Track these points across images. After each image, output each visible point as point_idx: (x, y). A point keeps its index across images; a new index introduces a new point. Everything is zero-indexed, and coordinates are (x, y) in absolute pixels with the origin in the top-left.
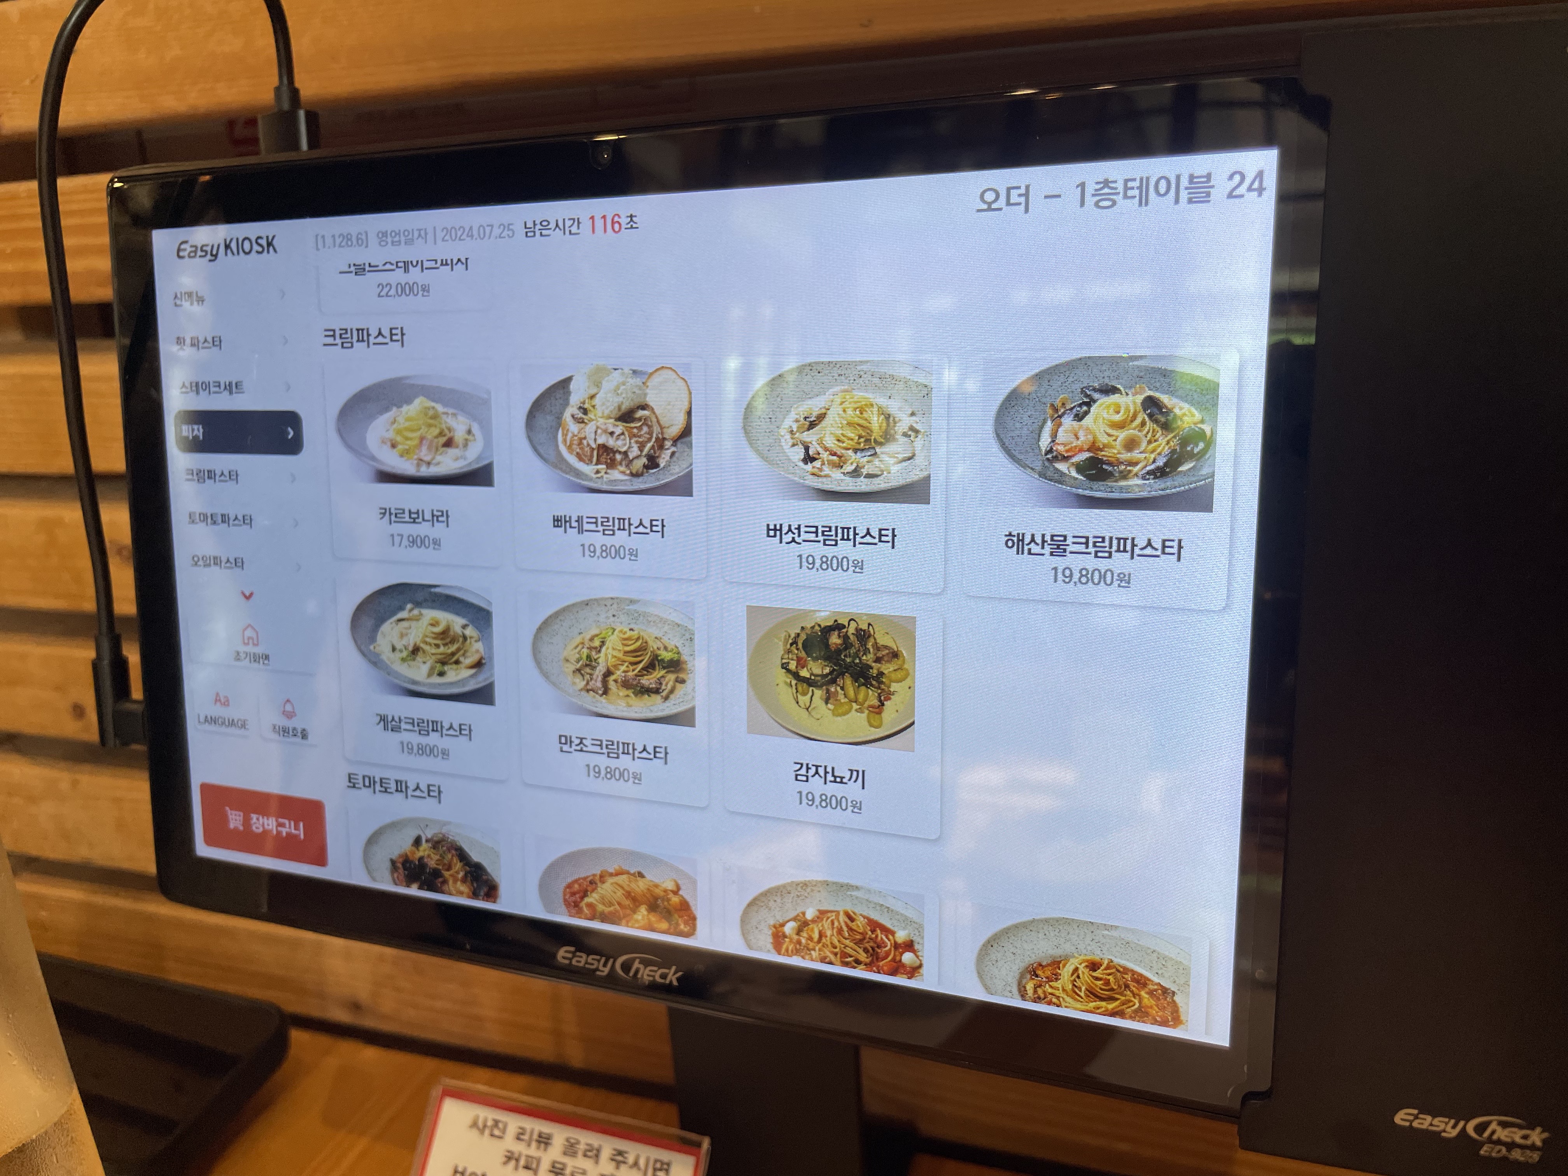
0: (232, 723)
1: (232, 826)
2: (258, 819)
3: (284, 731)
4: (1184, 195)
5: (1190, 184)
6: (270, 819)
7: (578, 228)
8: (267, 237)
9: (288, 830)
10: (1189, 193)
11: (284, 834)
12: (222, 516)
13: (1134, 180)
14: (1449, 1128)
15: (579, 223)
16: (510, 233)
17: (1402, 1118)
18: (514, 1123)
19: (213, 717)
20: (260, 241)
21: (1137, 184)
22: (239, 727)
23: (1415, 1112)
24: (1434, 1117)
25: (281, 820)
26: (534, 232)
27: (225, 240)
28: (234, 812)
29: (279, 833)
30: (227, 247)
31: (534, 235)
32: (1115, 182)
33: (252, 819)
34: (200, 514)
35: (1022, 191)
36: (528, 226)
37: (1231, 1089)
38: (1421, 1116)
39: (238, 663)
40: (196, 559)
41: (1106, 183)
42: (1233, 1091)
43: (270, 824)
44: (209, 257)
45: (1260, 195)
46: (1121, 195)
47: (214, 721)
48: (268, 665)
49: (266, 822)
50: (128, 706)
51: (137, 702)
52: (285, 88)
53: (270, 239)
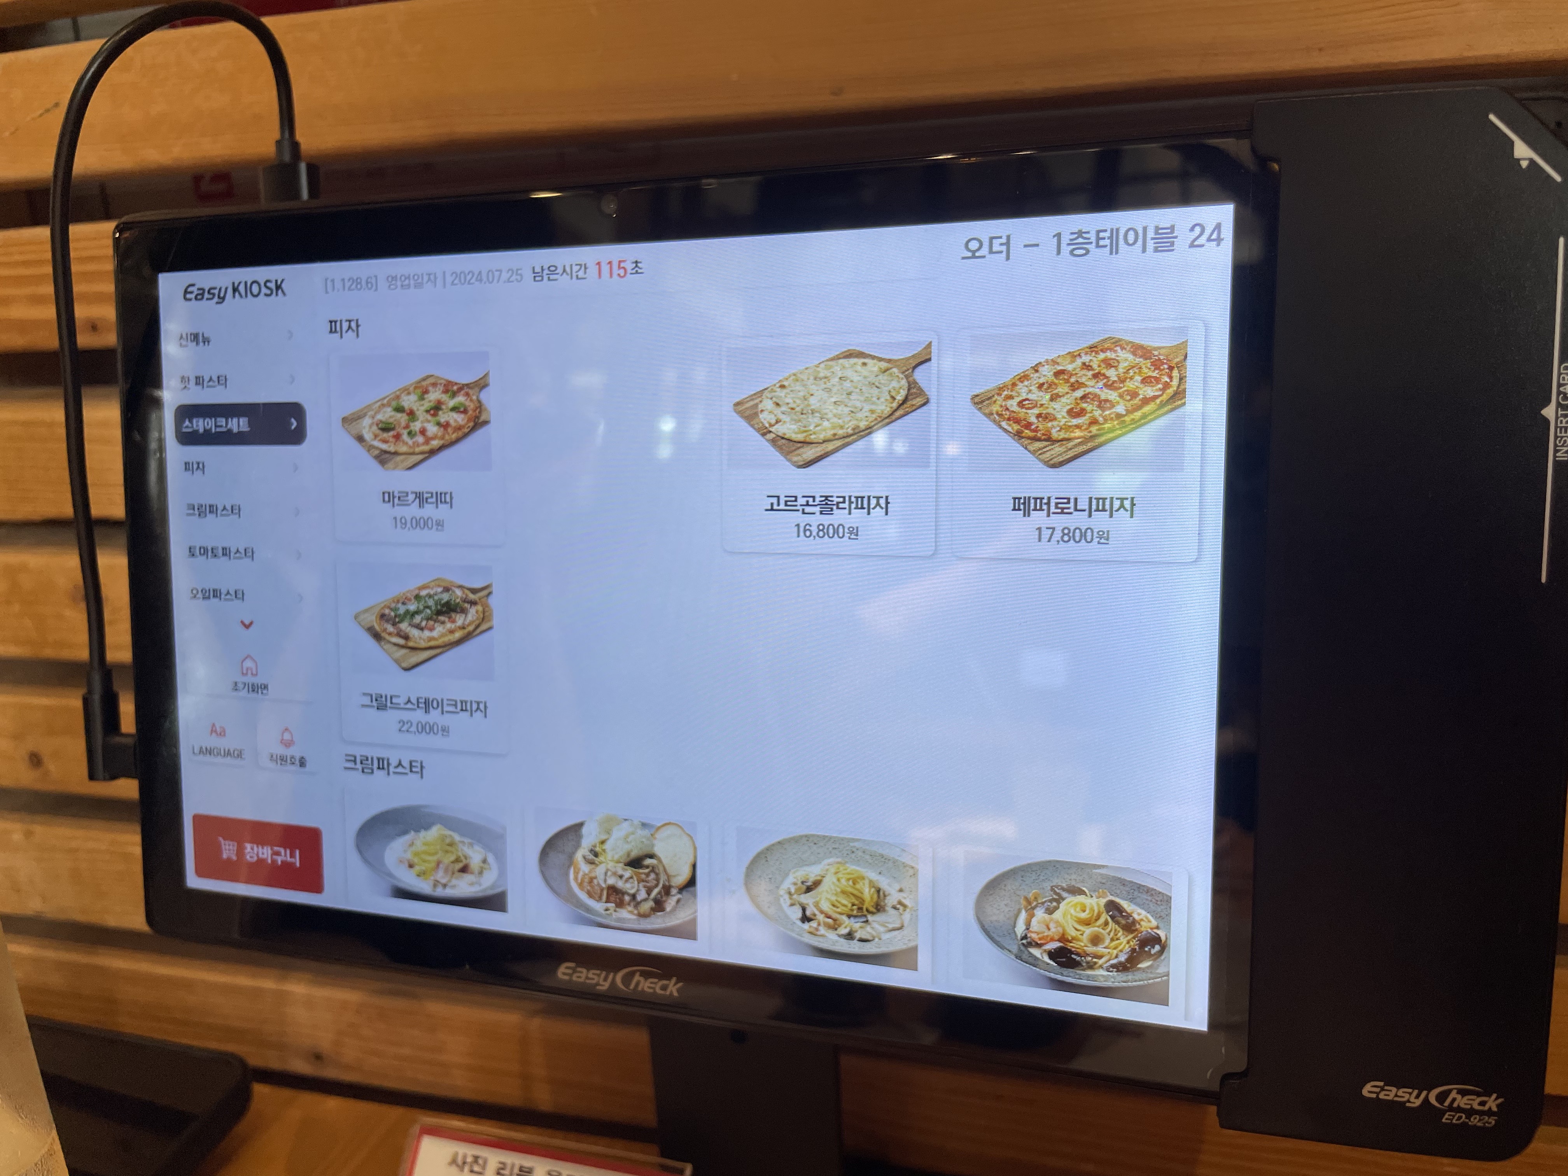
0: (228, 754)
1: (225, 856)
2: (252, 849)
3: (282, 760)
4: (1150, 245)
5: (1156, 234)
6: (265, 848)
7: (585, 273)
8: (276, 281)
9: (283, 858)
10: (1155, 243)
11: (280, 863)
12: (223, 549)
13: (1105, 231)
14: (1412, 1100)
15: (586, 268)
16: (519, 277)
17: (1368, 1090)
18: (494, 1158)
19: (209, 749)
20: (268, 284)
21: (1107, 234)
22: (234, 757)
23: (1382, 1084)
24: (1398, 1088)
25: (276, 848)
26: (542, 277)
27: (233, 283)
28: (227, 842)
29: (274, 861)
30: (235, 290)
31: (542, 280)
32: (1088, 233)
33: (246, 848)
34: (200, 548)
35: (1004, 240)
36: (536, 271)
37: (1211, 1070)
38: (1386, 1088)
39: (235, 693)
40: (195, 592)
41: (1080, 234)
42: (1212, 1072)
43: (266, 853)
44: (216, 299)
45: (1218, 245)
46: (1094, 244)
47: (209, 752)
48: (267, 694)
49: (261, 850)
50: (117, 740)
51: (128, 736)
52: (286, 143)
53: (279, 283)
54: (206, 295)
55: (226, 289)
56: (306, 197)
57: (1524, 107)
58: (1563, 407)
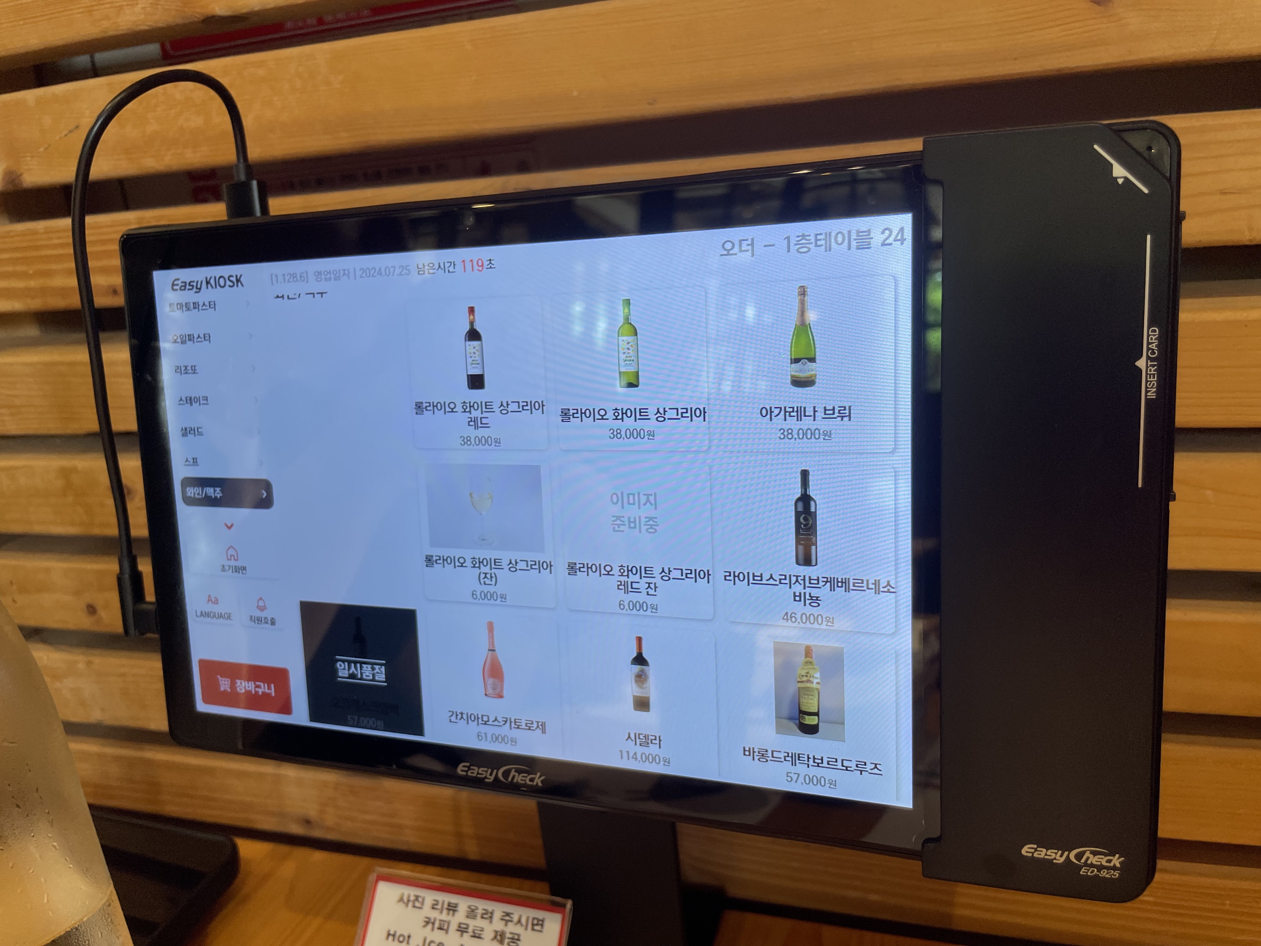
0: (221, 616)
1: (222, 689)
2: (241, 683)
3: (258, 620)
4: (854, 244)
5: (857, 236)
6: (250, 683)
7: (454, 268)
8: (237, 276)
9: (263, 690)
10: (857, 243)
11: (260, 693)
13: (821, 234)
14: (1058, 857)
15: (454, 265)
16: (408, 272)
17: (1026, 851)
18: (430, 897)
19: (207, 612)
20: (231, 278)
21: (823, 237)
22: (226, 618)
23: (1035, 846)
24: (1047, 850)
25: (258, 683)
26: (424, 271)
27: (206, 278)
28: (223, 679)
29: (257, 692)
30: (208, 283)
32: (809, 236)
33: (236, 683)
35: (749, 242)
36: (419, 267)
37: (915, 836)
38: (1038, 849)
39: (224, 573)
41: (804, 236)
44: (195, 289)
45: (902, 244)
46: (813, 244)
47: (207, 615)
48: (245, 574)
49: (247, 685)
50: (144, 606)
51: (150, 603)
52: (242, 166)
53: (238, 278)
54: (188, 287)
55: (202, 282)
56: (258, 212)
57: (1120, 136)
58: (1152, 360)
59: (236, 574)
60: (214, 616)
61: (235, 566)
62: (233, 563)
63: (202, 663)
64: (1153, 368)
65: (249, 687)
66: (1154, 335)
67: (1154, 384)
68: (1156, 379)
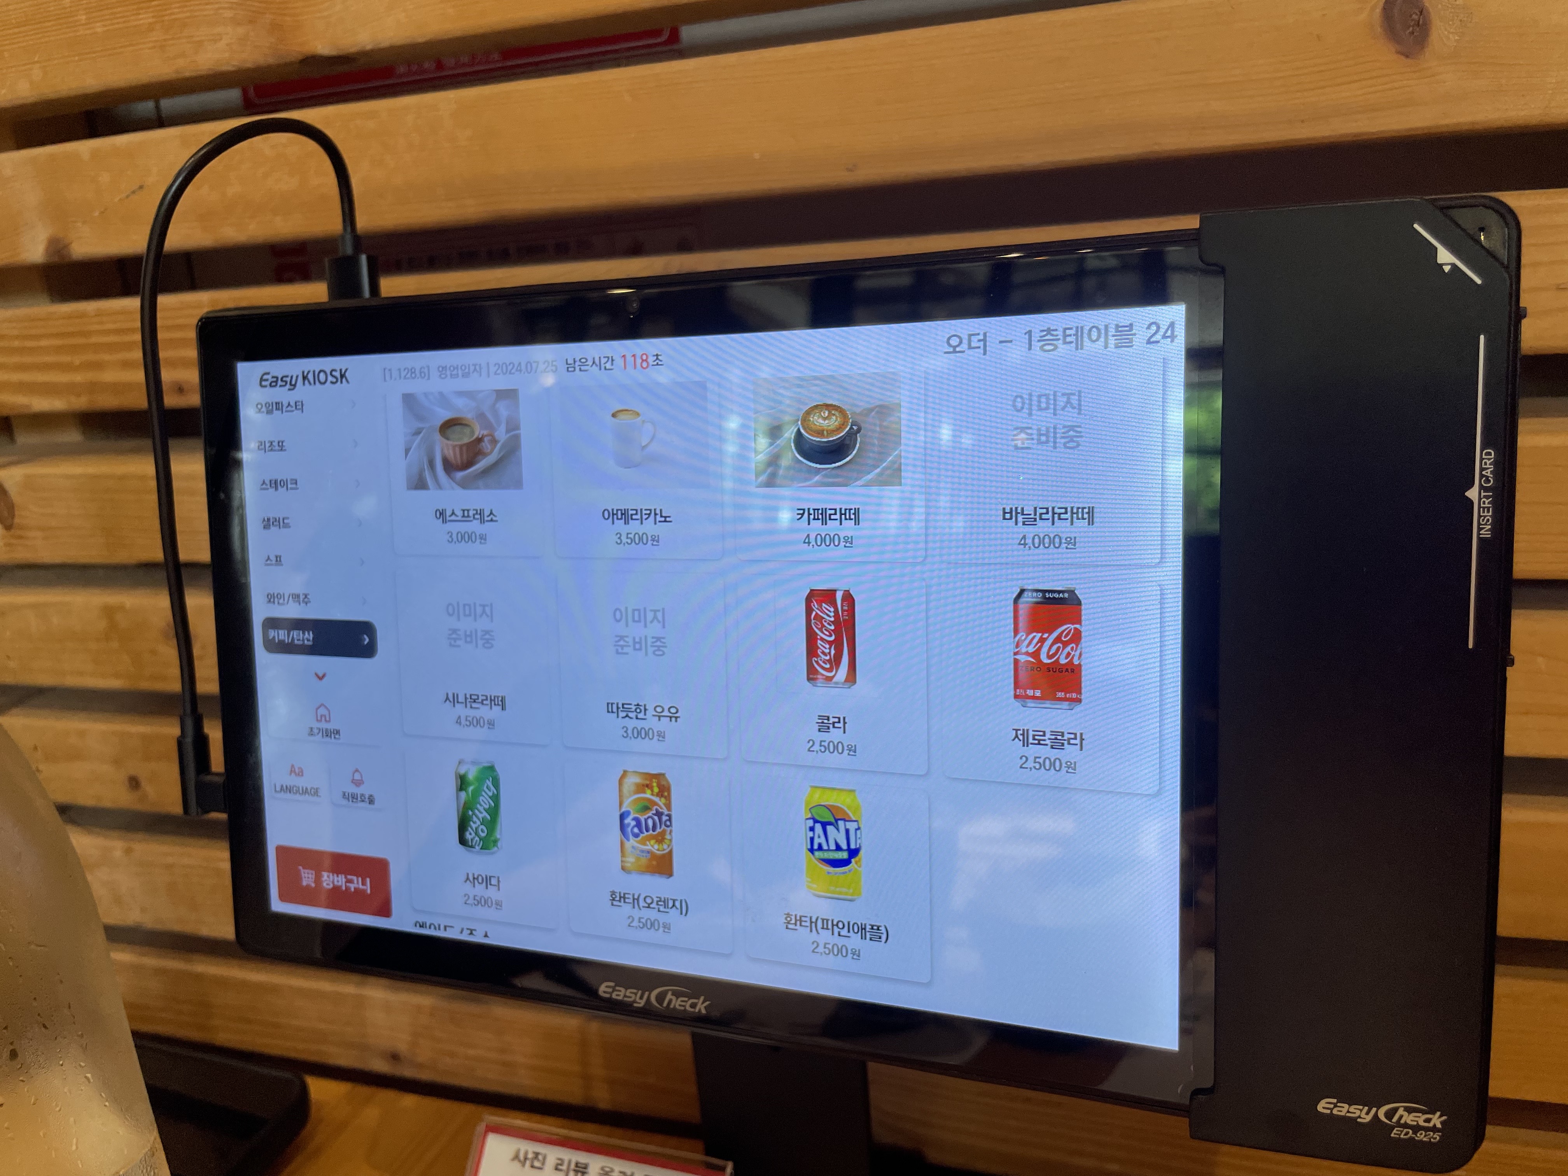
0: (305, 792)
1: (304, 883)
2: (328, 877)
3: (353, 797)
4: (1112, 341)
5: (1116, 332)
6: (340, 876)
7: (612, 364)
8: (341, 370)
9: (356, 885)
10: (1116, 340)
11: (353, 890)
13: (1071, 328)
14: (1363, 1115)
15: (612, 360)
16: (554, 369)
17: (1323, 1106)
18: (553, 1154)
19: (289, 786)
20: (334, 373)
21: (1072, 332)
22: (312, 795)
23: (1335, 1101)
24: (1350, 1105)
25: (349, 877)
27: (303, 372)
28: (306, 871)
29: (348, 888)
30: (305, 378)
31: (575, 370)
32: (1056, 330)
33: (323, 877)
35: (981, 337)
36: (569, 362)
37: (1181, 1086)
38: (1339, 1104)
39: (312, 738)
41: (1049, 331)
42: (1183, 1088)
43: (340, 881)
44: (288, 386)
45: (1172, 341)
46: (1061, 341)
47: (288, 789)
48: (339, 739)
49: (336, 879)
50: (208, 778)
51: (217, 774)
52: (348, 237)
53: (343, 371)
54: (280, 383)
55: (297, 377)
56: (367, 293)
57: (1446, 216)
58: (1486, 489)
59: (328, 739)
60: (297, 791)
61: (327, 730)
62: (324, 725)
63: (281, 850)
64: (1487, 499)
65: (338, 881)
66: (1489, 459)
67: (1488, 520)
68: (1490, 514)
